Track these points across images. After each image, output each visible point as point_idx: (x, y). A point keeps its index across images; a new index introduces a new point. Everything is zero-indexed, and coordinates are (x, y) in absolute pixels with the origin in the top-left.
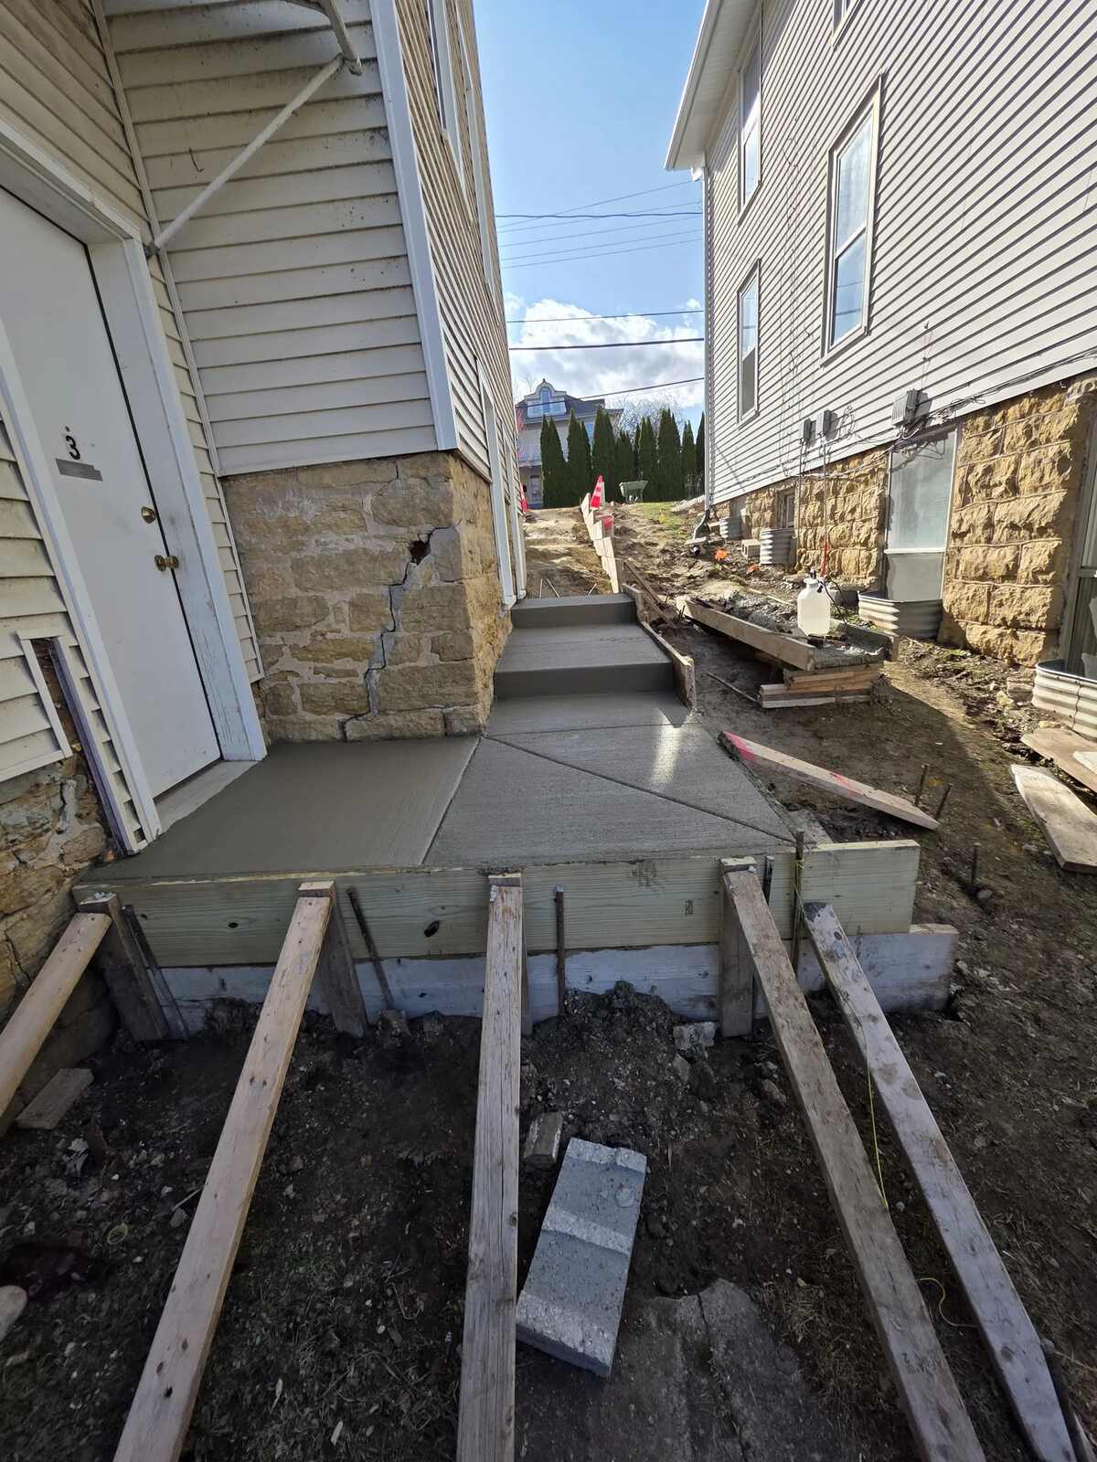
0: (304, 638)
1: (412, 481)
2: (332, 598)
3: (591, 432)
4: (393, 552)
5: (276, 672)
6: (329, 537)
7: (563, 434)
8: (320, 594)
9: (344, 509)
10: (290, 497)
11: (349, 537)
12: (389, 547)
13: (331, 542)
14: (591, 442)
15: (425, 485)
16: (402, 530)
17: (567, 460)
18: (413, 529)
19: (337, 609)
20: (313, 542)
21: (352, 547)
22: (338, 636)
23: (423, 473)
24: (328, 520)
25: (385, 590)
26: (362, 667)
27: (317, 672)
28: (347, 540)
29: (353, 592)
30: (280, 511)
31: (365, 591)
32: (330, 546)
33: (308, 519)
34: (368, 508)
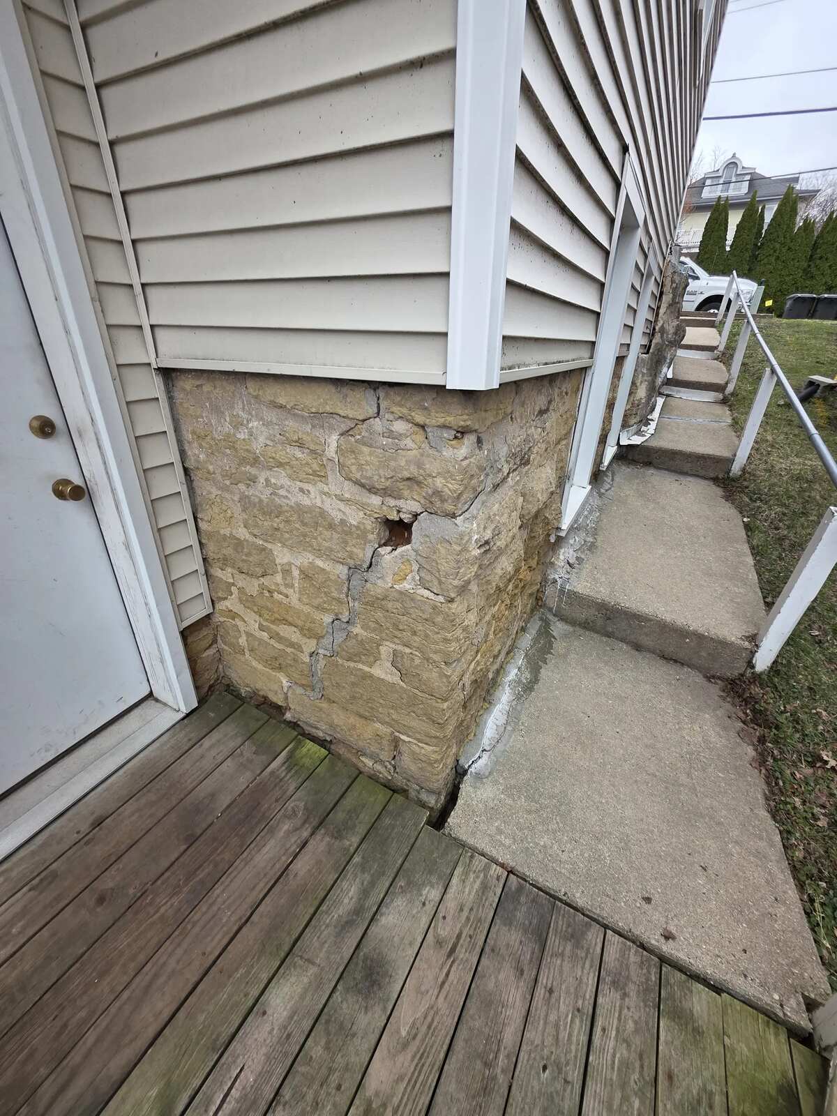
0: (252, 587)
1: (400, 427)
2: (282, 556)
3: (768, 217)
4: (358, 528)
5: (224, 608)
6: (281, 478)
7: (734, 219)
8: (269, 546)
9: (300, 444)
10: (238, 410)
11: (306, 486)
12: (354, 517)
13: (282, 487)
14: (765, 227)
15: (420, 437)
16: (375, 500)
17: (728, 249)
18: (392, 502)
19: (287, 572)
20: (262, 480)
21: (306, 501)
22: (285, 601)
23: (420, 418)
24: (281, 456)
25: (342, 571)
26: (309, 645)
27: (261, 628)
28: (301, 490)
29: (305, 559)
30: (227, 428)
31: (319, 563)
32: (282, 492)
33: (257, 447)
34: (331, 451)
